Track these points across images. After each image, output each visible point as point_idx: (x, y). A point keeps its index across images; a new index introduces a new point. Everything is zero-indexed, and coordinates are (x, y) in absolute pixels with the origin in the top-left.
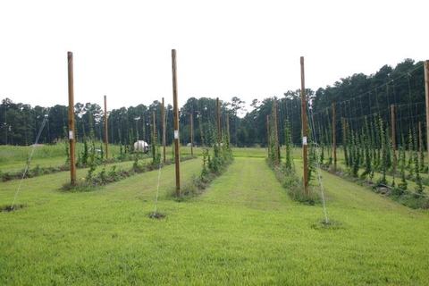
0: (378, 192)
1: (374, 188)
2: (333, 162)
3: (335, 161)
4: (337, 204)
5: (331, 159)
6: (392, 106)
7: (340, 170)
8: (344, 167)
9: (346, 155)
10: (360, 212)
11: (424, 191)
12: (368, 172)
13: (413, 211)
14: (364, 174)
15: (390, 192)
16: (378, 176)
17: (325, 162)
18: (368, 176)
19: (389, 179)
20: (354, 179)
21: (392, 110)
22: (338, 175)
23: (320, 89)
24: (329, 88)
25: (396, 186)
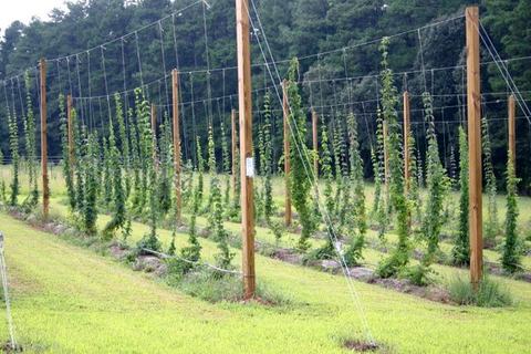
0: (139, 269)
1: (130, 259)
2: (41, 199)
3: (46, 196)
4: (41, 300)
5: (36, 193)
6: (175, 73)
7: (56, 219)
8: (65, 211)
9: (69, 183)
10: (94, 317)
11: (232, 262)
12: (118, 223)
13: (209, 307)
14: (110, 227)
15: (164, 266)
16: (139, 232)
17: (21, 199)
18: (119, 232)
19: (164, 237)
20: (87, 240)
21: (174, 81)
22: (51, 231)
23: (16, 24)
24: (36, 24)
25: (178, 253)
